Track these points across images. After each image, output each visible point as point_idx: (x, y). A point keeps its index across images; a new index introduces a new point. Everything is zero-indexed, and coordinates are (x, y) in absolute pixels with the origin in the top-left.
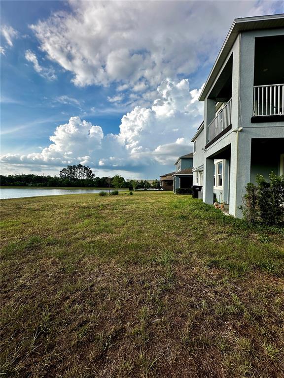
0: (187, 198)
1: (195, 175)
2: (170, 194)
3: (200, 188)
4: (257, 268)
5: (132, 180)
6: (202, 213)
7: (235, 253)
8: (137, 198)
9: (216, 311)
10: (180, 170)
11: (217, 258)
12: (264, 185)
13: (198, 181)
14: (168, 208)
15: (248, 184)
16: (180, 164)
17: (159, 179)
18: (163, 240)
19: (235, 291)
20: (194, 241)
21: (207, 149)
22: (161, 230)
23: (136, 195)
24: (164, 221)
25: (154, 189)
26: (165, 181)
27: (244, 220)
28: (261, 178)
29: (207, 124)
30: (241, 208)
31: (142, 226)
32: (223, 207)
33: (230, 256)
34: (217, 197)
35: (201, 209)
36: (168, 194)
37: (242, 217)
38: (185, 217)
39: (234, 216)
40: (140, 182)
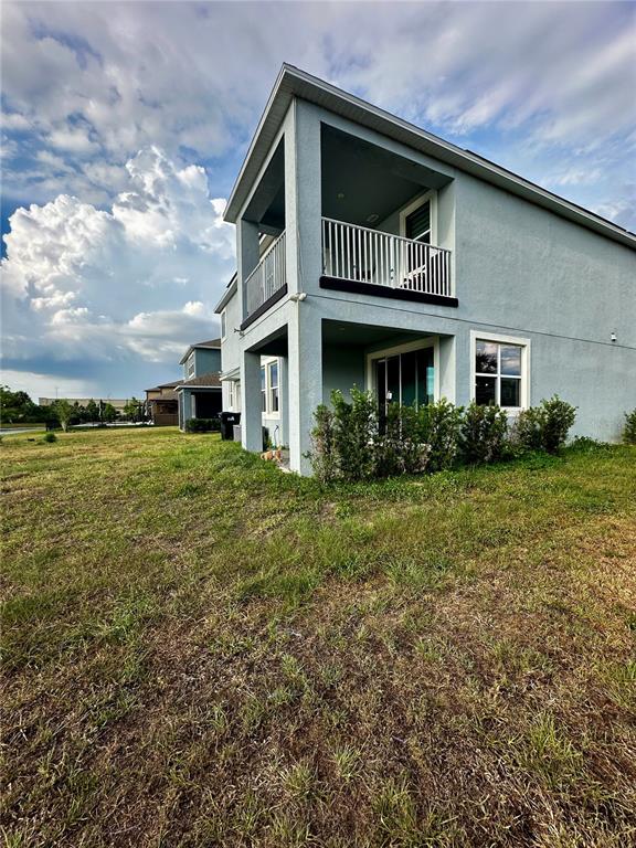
0: (210, 441)
1: (226, 388)
2: (170, 433)
3: (237, 416)
4: (332, 574)
5: (57, 401)
6: (235, 474)
7: (297, 554)
8: (67, 449)
9: (245, 722)
10: (193, 376)
11: (261, 575)
12: (344, 409)
13: (233, 401)
14: (157, 470)
15: (319, 407)
16: (192, 362)
17: (142, 398)
18: (128, 565)
19: (290, 644)
20: (213, 546)
21: (246, 331)
22: (127, 537)
23: (67, 442)
24: (137, 509)
25: (130, 424)
26: (158, 402)
27: (315, 478)
28: (337, 396)
29: (244, 277)
30: (309, 456)
31: (63, 536)
32: (279, 456)
33: (288, 562)
34: (271, 435)
35: (235, 465)
36: (164, 433)
37: (311, 474)
38: (195, 490)
39: (299, 473)
40: (85, 405)
